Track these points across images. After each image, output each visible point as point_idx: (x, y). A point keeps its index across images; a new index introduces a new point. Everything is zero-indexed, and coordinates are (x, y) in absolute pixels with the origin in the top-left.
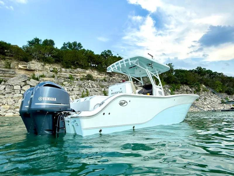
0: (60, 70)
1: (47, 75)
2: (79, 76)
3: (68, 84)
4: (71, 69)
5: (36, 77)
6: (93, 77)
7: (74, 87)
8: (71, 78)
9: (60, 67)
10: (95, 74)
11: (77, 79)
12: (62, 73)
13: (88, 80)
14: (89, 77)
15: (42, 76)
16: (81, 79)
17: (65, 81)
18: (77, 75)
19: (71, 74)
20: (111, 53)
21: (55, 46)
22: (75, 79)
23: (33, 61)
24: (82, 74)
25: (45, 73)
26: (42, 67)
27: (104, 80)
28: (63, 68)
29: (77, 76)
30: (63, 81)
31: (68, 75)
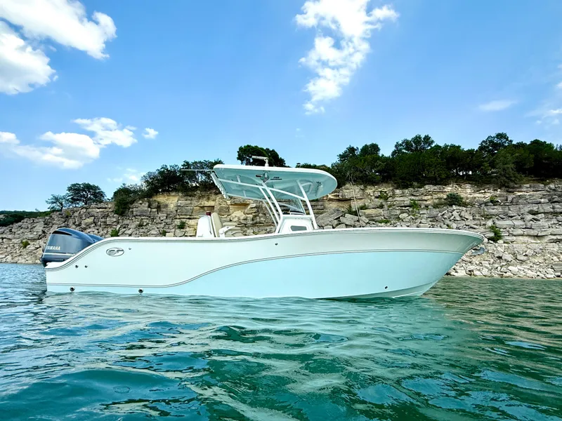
1: (371, 205)
2: (430, 200)
3: (409, 217)
4: (412, 189)
5: (354, 210)
6: (462, 198)
7: (420, 223)
8: (414, 205)
9: (391, 188)
10: (467, 192)
11: (427, 207)
12: (398, 199)
13: (451, 205)
14: (454, 200)
15: (363, 208)
16: (436, 206)
17: (402, 213)
18: (426, 198)
19: (413, 198)
20: (507, 139)
21: (380, 154)
22: (422, 207)
23: (347, 186)
24: (435, 196)
25: (367, 202)
26: (361, 192)
27: (492, 201)
28: (397, 189)
29: (426, 201)
30: (398, 212)
31: (407, 201)
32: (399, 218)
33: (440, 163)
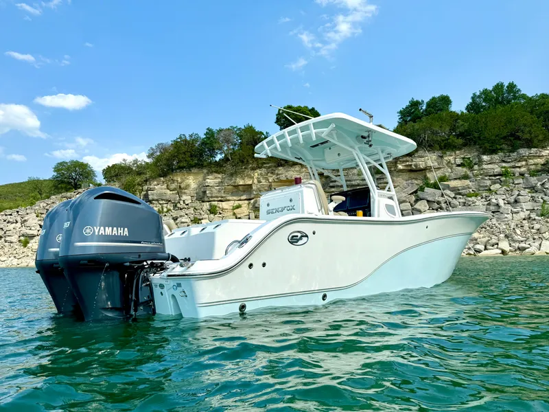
0: (477, 160)
1: (453, 175)
2: (525, 167)
3: (503, 188)
4: (502, 154)
5: (433, 182)
7: (518, 195)
8: (506, 174)
9: (476, 154)
11: (522, 175)
12: (485, 166)
15: (443, 179)
16: (532, 174)
17: (494, 183)
18: (519, 164)
19: (504, 164)
22: (517, 175)
24: (531, 162)
25: (447, 172)
26: (439, 160)
28: (483, 154)
29: (520, 167)
31: (498, 169)
32: (491, 191)
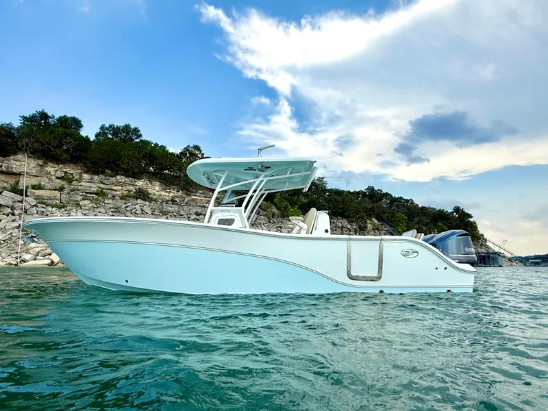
0: (78, 177)
1: (49, 186)
2: (119, 191)
3: (91, 205)
4: (103, 177)
5: (19, 188)
6: (150, 194)
8: (101, 193)
9: (79, 171)
10: (155, 189)
11: (114, 197)
12: (83, 183)
13: (137, 199)
14: (142, 195)
16: (123, 198)
18: (116, 188)
19: (102, 185)
22: (109, 196)
23: (19, 156)
25: (44, 181)
26: (38, 168)
27: (172, 200)
28: (86, 173)
29: (116, 191)
30: (80, 198)
31: (94, 188)
32: (78, 205)
33: (136, 157)
